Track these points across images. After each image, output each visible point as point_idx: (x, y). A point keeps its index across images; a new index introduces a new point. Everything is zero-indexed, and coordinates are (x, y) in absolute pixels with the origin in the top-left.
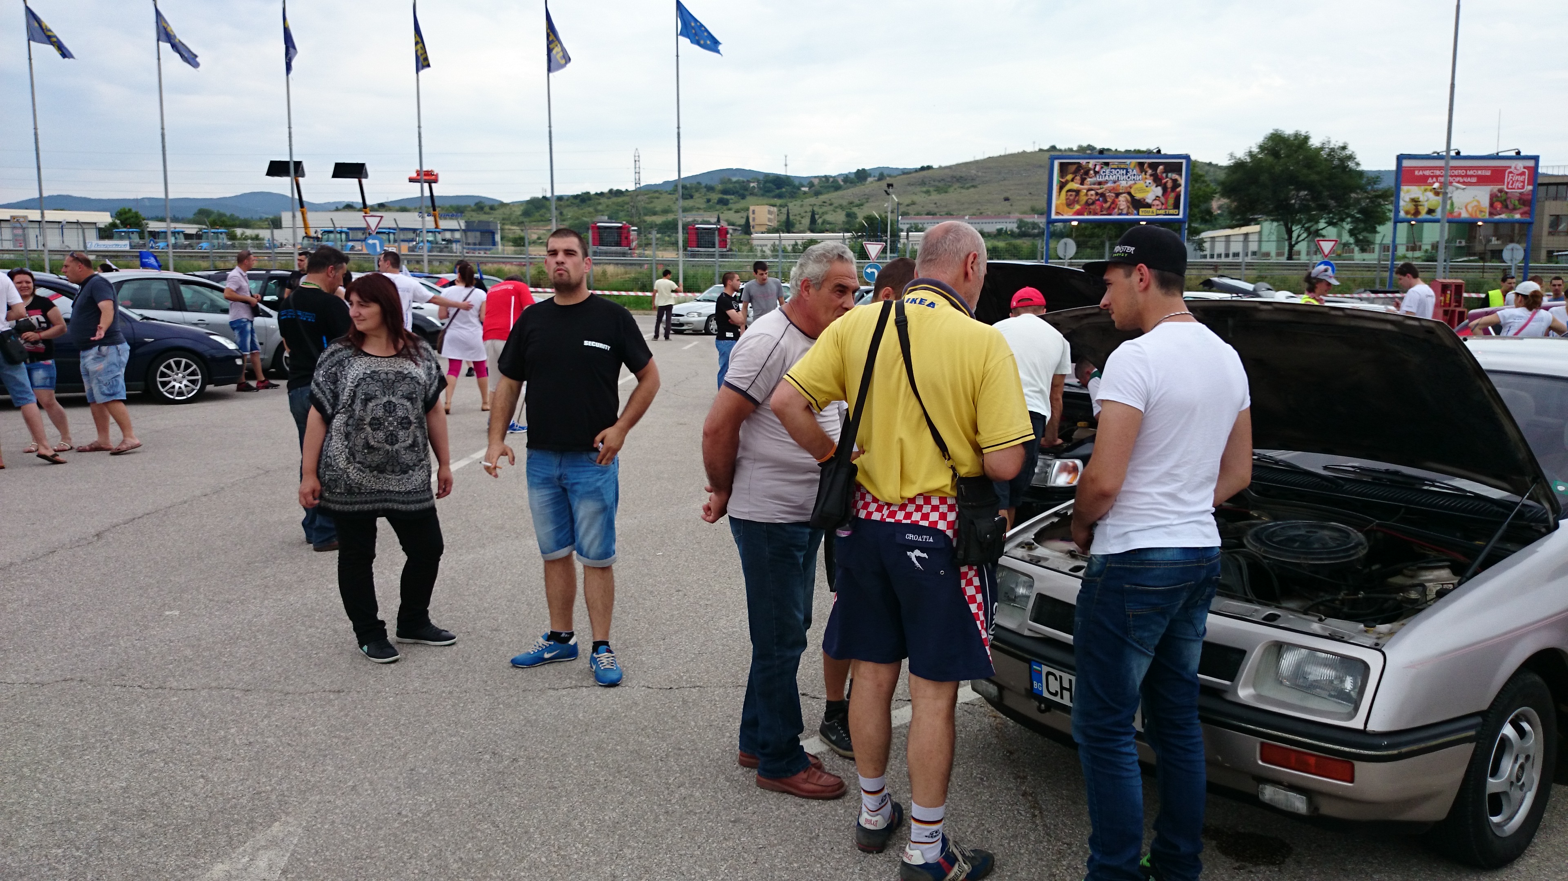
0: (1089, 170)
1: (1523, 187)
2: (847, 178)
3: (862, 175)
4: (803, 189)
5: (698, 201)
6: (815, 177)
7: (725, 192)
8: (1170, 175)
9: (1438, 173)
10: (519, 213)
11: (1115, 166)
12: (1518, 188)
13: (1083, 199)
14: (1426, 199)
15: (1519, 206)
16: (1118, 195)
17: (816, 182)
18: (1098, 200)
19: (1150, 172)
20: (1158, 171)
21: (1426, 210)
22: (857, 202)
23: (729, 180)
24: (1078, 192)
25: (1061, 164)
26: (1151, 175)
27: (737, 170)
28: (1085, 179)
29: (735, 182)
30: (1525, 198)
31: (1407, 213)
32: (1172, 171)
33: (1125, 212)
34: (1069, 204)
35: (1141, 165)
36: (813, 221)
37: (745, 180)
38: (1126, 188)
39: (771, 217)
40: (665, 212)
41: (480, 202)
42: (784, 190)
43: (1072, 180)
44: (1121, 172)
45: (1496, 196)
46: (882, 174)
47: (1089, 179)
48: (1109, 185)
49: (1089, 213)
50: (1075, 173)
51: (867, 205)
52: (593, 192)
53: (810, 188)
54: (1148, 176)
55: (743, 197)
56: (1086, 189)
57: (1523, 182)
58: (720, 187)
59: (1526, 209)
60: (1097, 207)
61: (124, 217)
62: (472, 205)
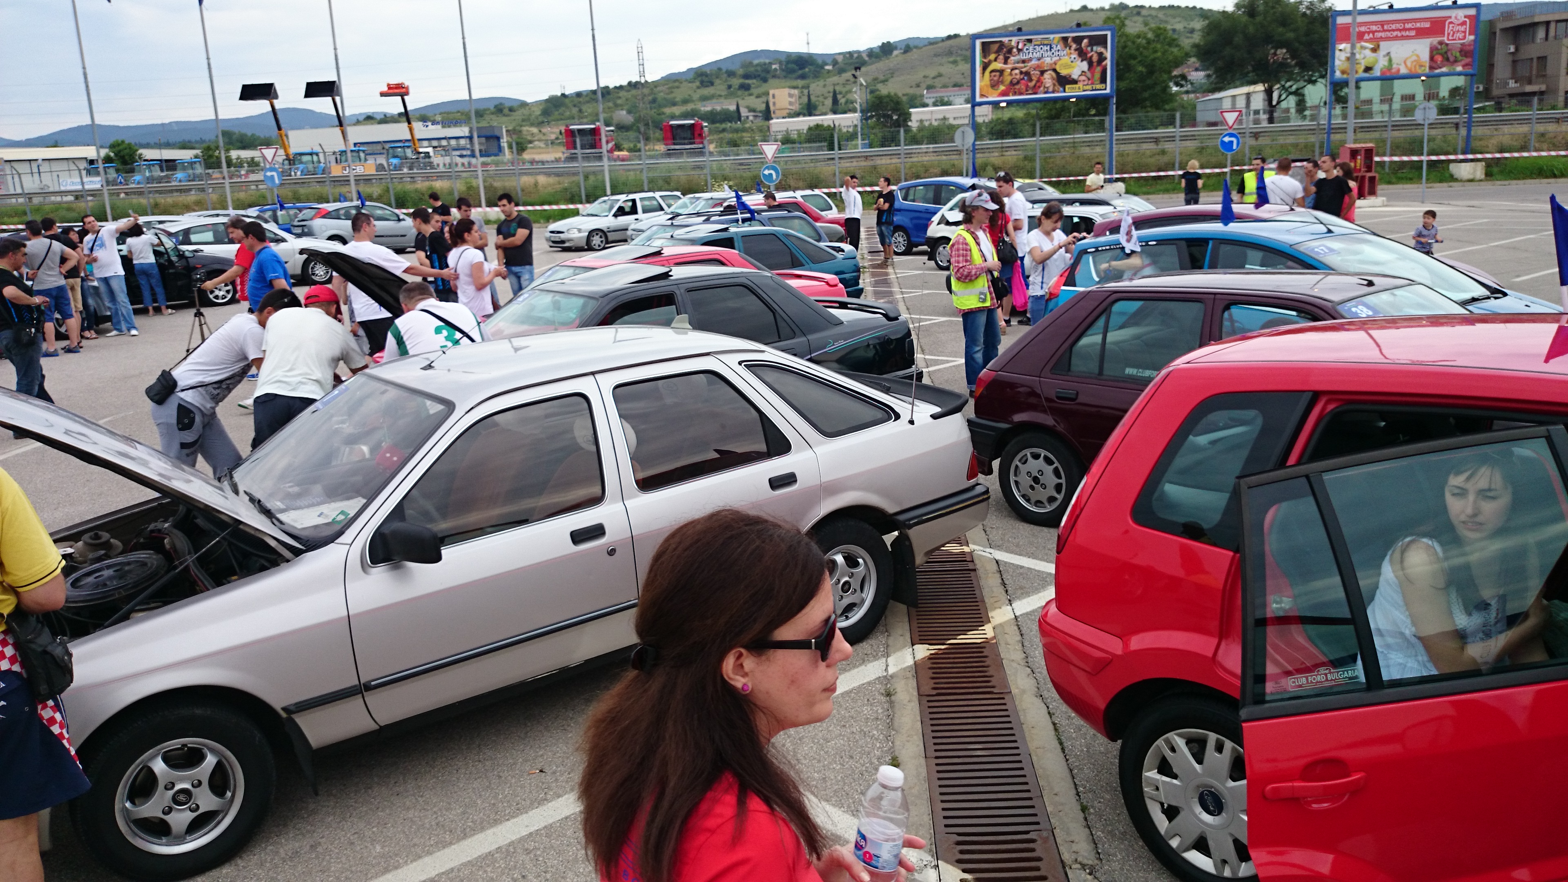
0: (1012, 48)
1: (1465, 38)
2: (871, 53)
3: (887, 49)
4: (827, 67)
5: (719, 88)
6: (840, 54)
7: (746, 76)
8: (1095, 48)
9: (1374, 28)
10: (539, 113)
11: (1039, 43)
12: (1460, 39)
13: (1008, 79)
14: (1362, 56)
15: (1460, 58)
16: (1042, 73)
17: (840, 59)
18: (1023, 79)
19: (1074, 46)
20: (1083, 45)
21: (1363, 68)
22: (882, 78)
23: (751, 63)
24: (1001, 72)
25: (983, 44)
26: (1076, 50)
27: (762, 51)
28: (1009, 58)
29: (757, 65)
30: (1468, 48)
31: (1343, 72)
32: (1097, 44)
33: (1051, 89)
34: (994, 85)
35: (1065, 39)
36: (835, 101)
37: (767, 61)
38: (1051, 64)
39: (793, 100)
40: (685, 102)
41: (501, 104)
42: (807, 70)
43: (996, 60)
44: (1045, 48)
45: (1437, 49)
46: (908, 46)
47: (1012, 58)
48: (1034, 62)
49: (1015, 94)
50: (998, 52)
51: (891, 80)
52: (611, 86)
53: (834, 66)
54: (1072, 51)
55: (765, 80)
56: (1010, 68)
57: (1465, 32)
58: (741, 72)
59: (1468, 60)
60: (1022, 86)
61: (117, 149)
62: (492, 108)
